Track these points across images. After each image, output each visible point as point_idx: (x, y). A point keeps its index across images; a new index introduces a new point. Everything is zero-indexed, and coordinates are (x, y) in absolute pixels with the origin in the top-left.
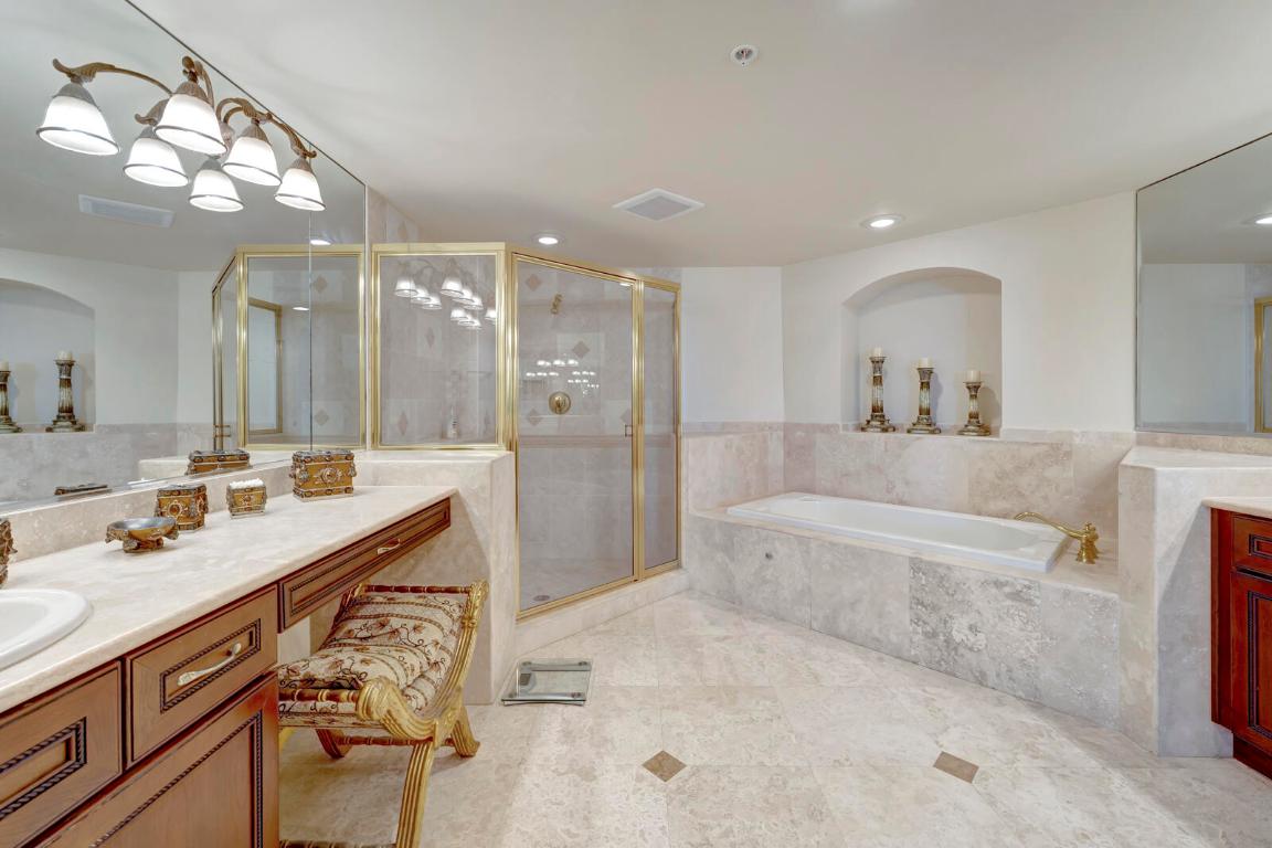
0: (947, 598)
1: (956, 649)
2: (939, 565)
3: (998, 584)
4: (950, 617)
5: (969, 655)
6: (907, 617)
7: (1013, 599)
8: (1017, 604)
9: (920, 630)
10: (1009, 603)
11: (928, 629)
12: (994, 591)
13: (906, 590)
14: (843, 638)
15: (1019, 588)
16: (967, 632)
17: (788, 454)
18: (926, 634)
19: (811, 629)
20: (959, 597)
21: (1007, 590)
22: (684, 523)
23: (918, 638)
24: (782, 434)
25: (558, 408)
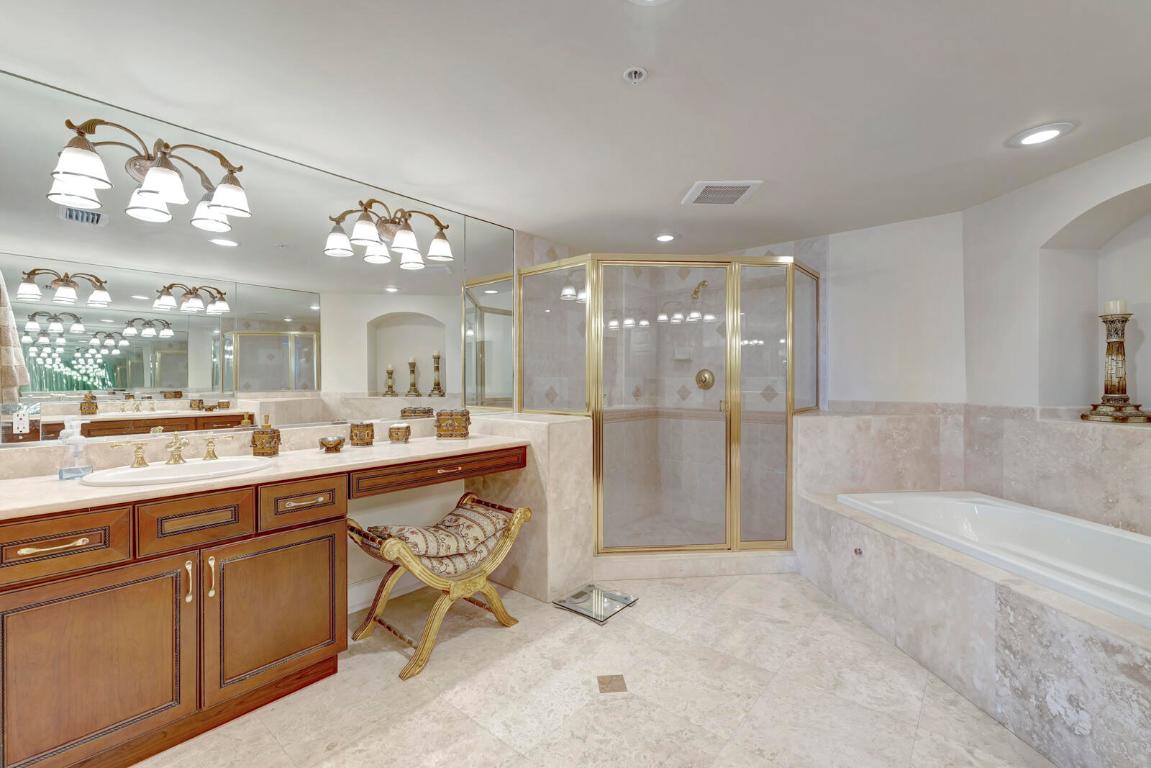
0: (1042, 650)
1: (1050, 722)
2: (1031, 601)
3: (1110, 649)
4: (1044, 676)
5: (1068, 738)
6: (992, 661)
7: (1130, 675)
8: (1136, 684)
9: (1007, 681)
10: (1122, 678)
11: (1017, 684)
12: (1102, 655)
13: (992, 626)
14: (923, 664)
15: (1139, 661)
16: (1067, 705)
17: (969, 444)
18: (1014, 689)
19: (896, 645)
20: (1055, 651)
21: (1121, 658)
22: (796, 504)
23: (1005, 692)
24: (962, 419)
25: (704, 385)
